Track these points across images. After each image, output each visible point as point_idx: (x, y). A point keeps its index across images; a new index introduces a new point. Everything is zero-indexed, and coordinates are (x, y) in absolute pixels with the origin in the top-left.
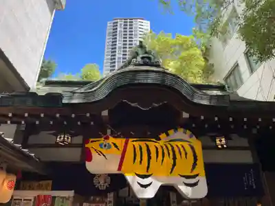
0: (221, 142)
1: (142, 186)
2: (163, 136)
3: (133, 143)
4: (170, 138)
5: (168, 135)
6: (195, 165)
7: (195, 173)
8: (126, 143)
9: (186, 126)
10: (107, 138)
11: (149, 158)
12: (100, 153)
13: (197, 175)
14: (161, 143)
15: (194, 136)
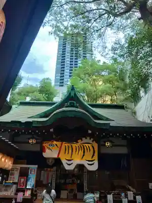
0: (108, 144)
1: (68, 164)
2: (79, 141)
3: (65, 145)
4: (83, 142)
5: (82, 140)
6: (94, 155)
7: (93, 159)
8: (62, 145)
9: (91, 136)
10: (53, 142)
11: (72, 151)
12: (49, 149)
13: (94, 160)
14: (79, 144)
15: (94, 142)
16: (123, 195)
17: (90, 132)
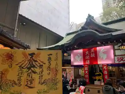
17: (99, 43)
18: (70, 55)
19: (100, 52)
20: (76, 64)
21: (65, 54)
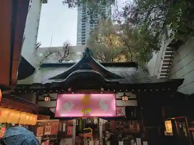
16: (132, 141)
17: (102, 89)
18: (56, 100)
19: (101, 101)
20: (63, 115)
21: (47, 99)
